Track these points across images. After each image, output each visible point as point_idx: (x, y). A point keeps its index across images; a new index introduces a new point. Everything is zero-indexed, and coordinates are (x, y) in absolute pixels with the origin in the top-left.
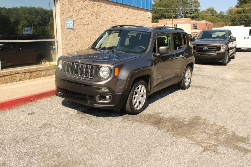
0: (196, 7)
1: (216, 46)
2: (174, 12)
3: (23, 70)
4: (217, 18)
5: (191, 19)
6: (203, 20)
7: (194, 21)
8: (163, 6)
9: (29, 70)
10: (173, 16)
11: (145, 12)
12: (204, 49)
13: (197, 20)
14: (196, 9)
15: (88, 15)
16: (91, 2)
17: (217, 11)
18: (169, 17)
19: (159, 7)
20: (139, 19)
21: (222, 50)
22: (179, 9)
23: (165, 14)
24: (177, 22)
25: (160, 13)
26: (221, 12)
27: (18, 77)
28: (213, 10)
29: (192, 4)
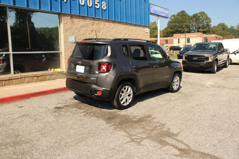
0: (207, 23)
1: (205, 56)
2: (187, 28)
3: (30, 75)
4: (227, 32)
5: (202, 33)
6: (214, 34)
7: (205, 35)
8: (178, 23)
9: (36, 75)
10: (186, 31)
11: (142, 28)
12: (194, 59)
13: (208, 34)
14: (208, 25)
15: (88, 31)
16: (92, 21)
17: (227, 26)
18: (183, 32)
19: (174, 24)
20: (137, 34)
21: (210, 60)
22: (192, 25)
23: (180, 29)
24: (189, 36)
25: (176, 29)
26: (232, 27)
27: (27, 80)
28: (224, 25)
29: (203, 21)
